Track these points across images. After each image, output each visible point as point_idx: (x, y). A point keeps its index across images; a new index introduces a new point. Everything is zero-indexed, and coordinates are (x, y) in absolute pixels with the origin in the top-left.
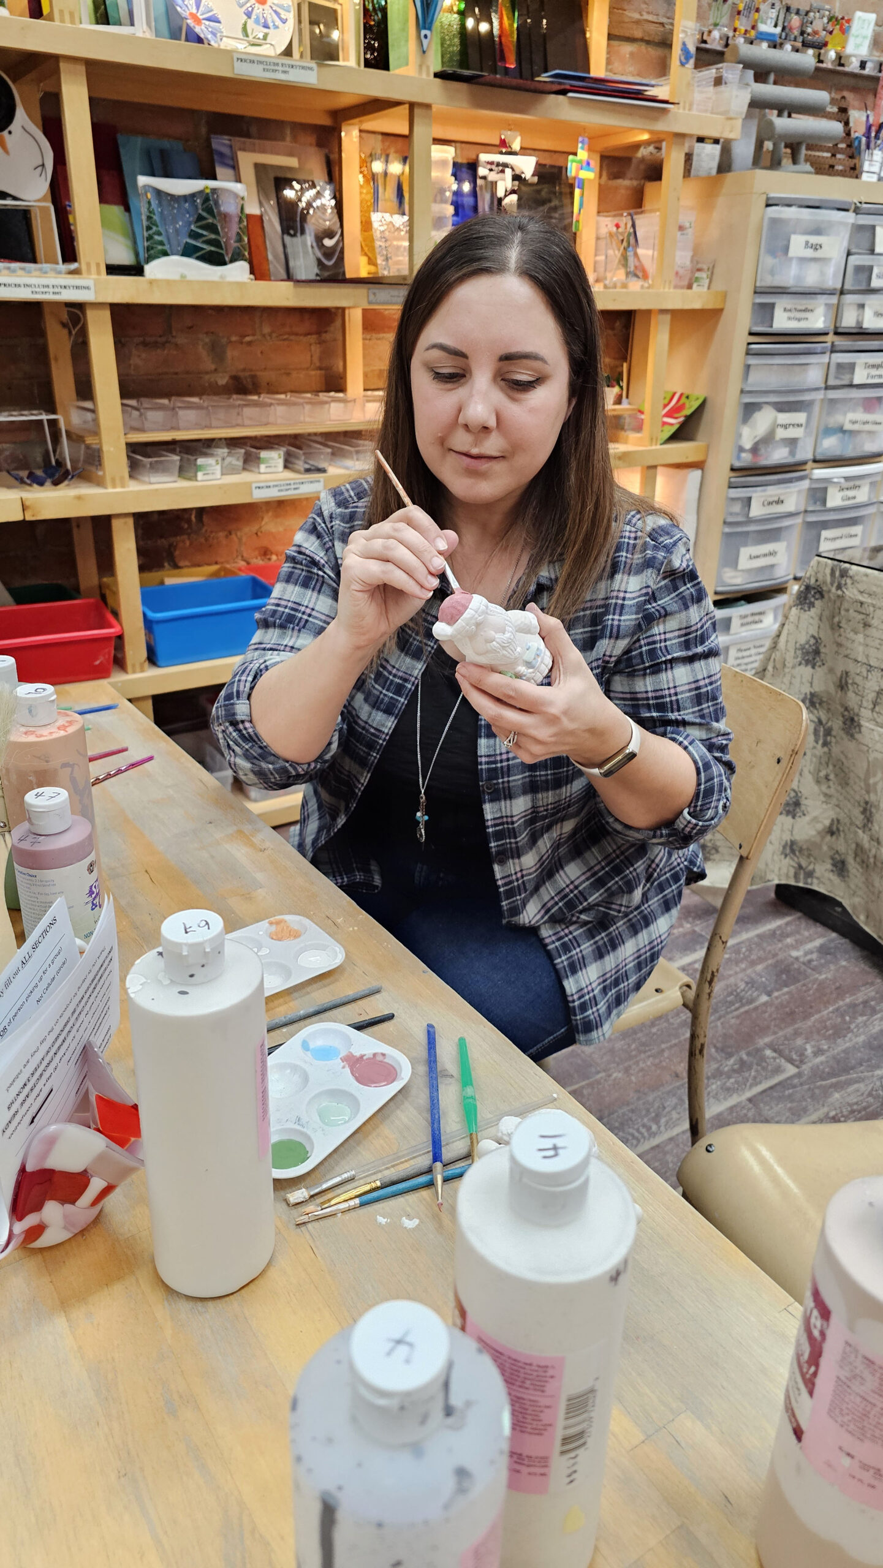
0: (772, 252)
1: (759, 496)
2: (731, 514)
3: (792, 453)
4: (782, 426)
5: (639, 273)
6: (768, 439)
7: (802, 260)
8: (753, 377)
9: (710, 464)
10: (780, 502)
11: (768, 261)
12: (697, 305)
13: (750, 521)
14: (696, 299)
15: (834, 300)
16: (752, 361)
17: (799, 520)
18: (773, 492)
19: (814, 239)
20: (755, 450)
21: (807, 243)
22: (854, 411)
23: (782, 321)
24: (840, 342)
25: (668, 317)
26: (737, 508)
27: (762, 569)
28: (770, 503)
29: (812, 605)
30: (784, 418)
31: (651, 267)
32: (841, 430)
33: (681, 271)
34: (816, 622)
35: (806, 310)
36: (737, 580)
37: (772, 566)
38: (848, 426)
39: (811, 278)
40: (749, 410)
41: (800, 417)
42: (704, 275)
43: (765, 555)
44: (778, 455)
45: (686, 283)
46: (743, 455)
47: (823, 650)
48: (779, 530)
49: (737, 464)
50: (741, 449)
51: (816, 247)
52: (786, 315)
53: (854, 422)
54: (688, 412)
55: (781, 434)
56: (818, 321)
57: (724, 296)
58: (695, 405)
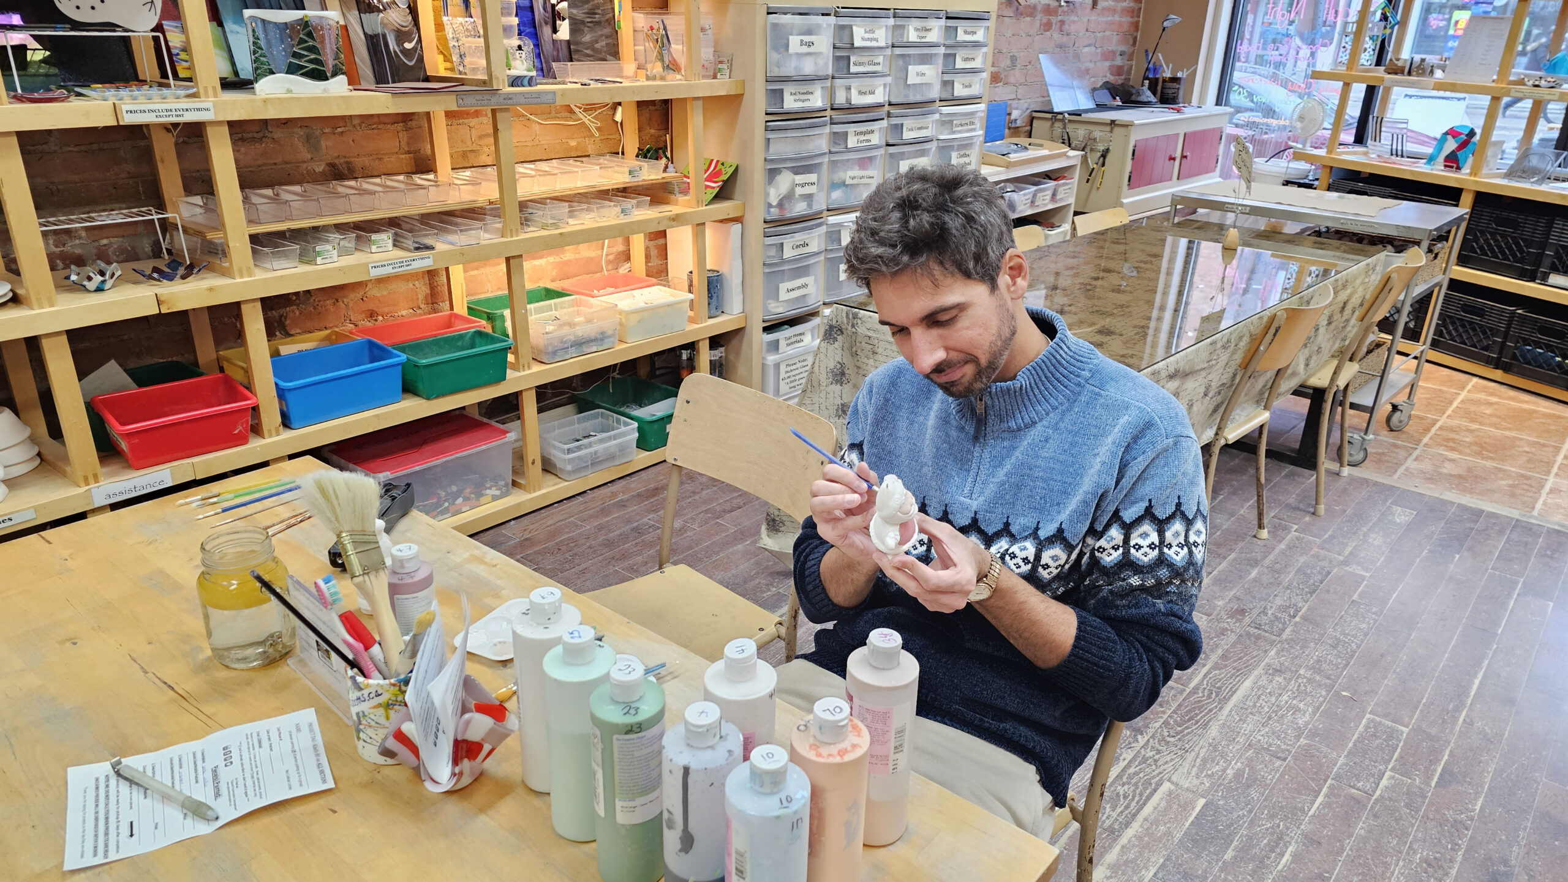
0: (775, 48)
1: (789, 242)
2: (769, 257)
3: (810, 206)
4: (799, 185)
5: (672, 67)
6: (789, 196)
7: (800, 55)
8: (772, 149)
9: (748, 218)
10: (805, 245)
11: (774, 56)
12: (722, 93)
13: (784, 262)
14: (721, 86)
15: (828, 83)
16: (771, 135)
17: (822, 258)
18: (799, 237)
19: (807, 38)
20: (780, 205)
21: (802, 41)
22: (852, 169)
23: (790, 103)
24: (836, 115)
25: (701, 102)
26: (773, 252)
27: (797, 299)
28: (798, 247)
29: (835, 339)
30: (800, 179)
31: (682, 61)
32: (843, 184)
33: (706, 64)
34: (839, 352)
35: (807, 93)
36: (779, 309)
37: (804, 296)
38: (849, 181)
39: (808, 68)
40: (772, 174)
41: (813, 177)
42: (725, 66)
43: (799, 288)
44: (799, 208)
45: (711, 73)
46: (772, 210)
47: (847, 372)
48: (808, 266)
49: (769, 218)
50: (770, 206)
51: (810, 44)
52: (793, 97)
53: (853, 178)
54: (725, 177)
55: (799, 191)
56: (817, 100)
57: (743, 83)
58: (731, 171)
